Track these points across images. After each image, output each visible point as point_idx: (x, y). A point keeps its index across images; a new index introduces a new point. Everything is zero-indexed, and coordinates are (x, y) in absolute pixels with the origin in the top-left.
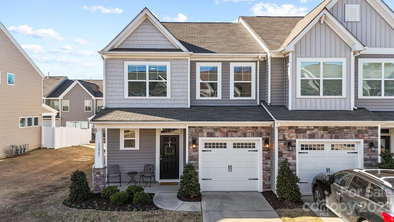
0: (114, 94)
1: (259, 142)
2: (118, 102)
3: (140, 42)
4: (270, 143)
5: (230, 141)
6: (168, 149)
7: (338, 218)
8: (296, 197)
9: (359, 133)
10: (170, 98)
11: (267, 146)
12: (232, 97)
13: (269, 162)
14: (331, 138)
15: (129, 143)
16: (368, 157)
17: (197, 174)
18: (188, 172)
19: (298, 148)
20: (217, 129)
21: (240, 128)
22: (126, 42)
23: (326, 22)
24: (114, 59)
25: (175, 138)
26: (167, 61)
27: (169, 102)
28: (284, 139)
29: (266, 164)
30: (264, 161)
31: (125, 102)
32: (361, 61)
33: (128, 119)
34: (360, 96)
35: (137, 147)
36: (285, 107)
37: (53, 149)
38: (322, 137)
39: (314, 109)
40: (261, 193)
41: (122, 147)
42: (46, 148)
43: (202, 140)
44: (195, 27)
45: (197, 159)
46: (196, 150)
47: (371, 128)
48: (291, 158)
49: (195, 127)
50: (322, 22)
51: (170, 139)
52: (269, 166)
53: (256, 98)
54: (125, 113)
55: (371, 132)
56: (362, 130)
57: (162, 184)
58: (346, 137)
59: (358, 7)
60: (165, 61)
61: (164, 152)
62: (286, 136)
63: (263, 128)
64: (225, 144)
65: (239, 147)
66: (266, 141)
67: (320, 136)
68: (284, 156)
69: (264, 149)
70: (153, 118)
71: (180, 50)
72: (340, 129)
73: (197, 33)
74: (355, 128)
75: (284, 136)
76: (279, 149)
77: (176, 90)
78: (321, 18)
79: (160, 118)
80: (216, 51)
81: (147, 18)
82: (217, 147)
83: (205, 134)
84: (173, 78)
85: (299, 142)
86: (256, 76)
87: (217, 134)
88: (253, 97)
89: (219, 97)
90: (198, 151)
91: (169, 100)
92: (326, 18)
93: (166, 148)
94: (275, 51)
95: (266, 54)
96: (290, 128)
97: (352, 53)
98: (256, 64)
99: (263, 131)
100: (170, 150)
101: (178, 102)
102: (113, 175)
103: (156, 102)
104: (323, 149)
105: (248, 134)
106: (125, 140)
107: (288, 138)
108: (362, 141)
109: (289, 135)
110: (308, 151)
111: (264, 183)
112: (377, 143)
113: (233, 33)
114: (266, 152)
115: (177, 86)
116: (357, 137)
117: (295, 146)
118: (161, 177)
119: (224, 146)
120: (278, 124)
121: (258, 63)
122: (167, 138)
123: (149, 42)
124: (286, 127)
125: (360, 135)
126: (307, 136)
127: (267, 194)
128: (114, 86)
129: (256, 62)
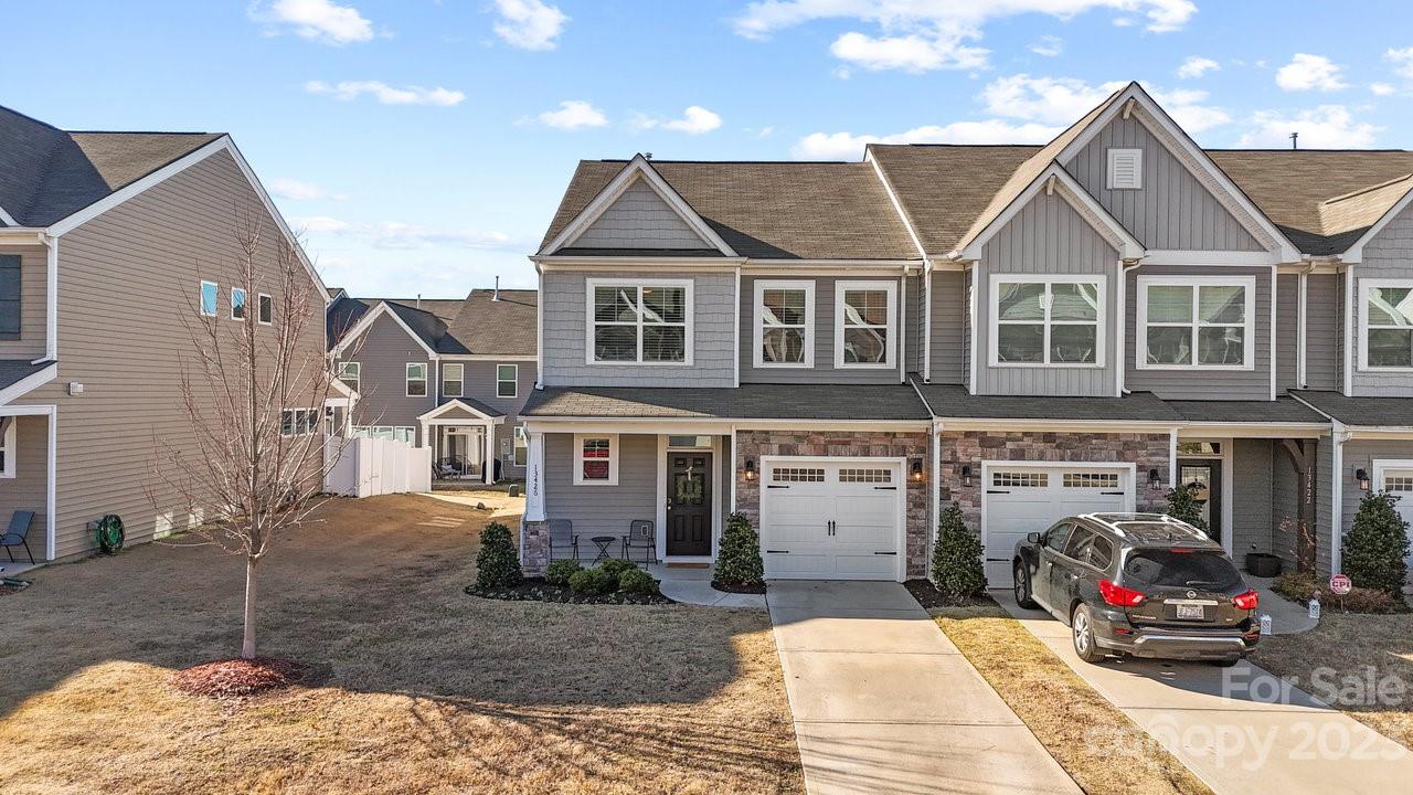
0: (562, 353)
1: (900, 469)
2: (573, 372)
3: (623, 234)
4: (924, 472)
5: (832, 464)
6: (685, 484)
7: (1055, 622)
8: (975, 583)
9: (1126, 448)
10: (692, 364)
11: (918, 476)
12: (839, 362)
13: (922, 513)
14: (1062, 459)
15: (596, 470)
16: (1146, 502)
17: (755, 537)
18: (736, 530)
19: (986, 481)
20: (802, 437)
21: (856, 435)
22: (592, 233)
23: (1060, 191)
24: (563, 272)
25: (702, 460)
26: (686, 278)
27: (690, 374)
28: (955, 461)
29: (913, 518)
30: (909, 510)
31: (588, 372)
32: (1144, 282)
33: (602, 412)
34: (1141, 363)
35: (614, 479)
36: (963, 388)
37: (354, 496)
38: (1041, 457)
39: (1028, 393)
40: (904, 583)
41: (579, 478)
42: (336, 494)
43: (768, 463)
44: (748, 176)
45: (756, 505)
46: (754, 484)
47: (1153, 437)
48: (969, 503)
49: (751, 431)
50: (1050, 192)
51: (690, 462)
52: (921, 523)
53: (898, 365)
54: (591, 399)
55: (1153, 445)
56: (1132, 442)
57: (671, 565)
58: (1096, 456)
59: (1138, 153)
60: (682, 278)
61: (677, 492)
62: (959, 454)
63: (908, 435)
64: (821, 472)
65: (851, 479)
66: (916, 466)
67: (1036, 454)
68: (954, 498)
69: (911, 485)
70: (656, 410)
71: (717, 253)
72: (1083, 438)
73: (755, 199)
74: (1117, 436)
75: (954, 453)
76: (942, 482)
77: (707, 347)
78: (1047, 181)
79: (672, 411)
80: (803, 253)
81: (640, 177)
82: (803, 479)
83: (775, 448)
84: (700, 318)
85: (989, 467)
86: (899, 312)
87: (802, 447)
88: (891, 363)
89: (809, 362)
90: (758, 486)
91: (692, 368)
92: (1057, 181)
93: (680, 483)
94: (939, 257)
95: (920, 263)
96: (968, 434)
97: (1120, 264)
98: (899, 285)
99: (909, 442)
100: (689, 488)
101: (713, 374)
102: (559, 544)
103: (658, 373)
104: (1044, 484)
105: (873, 450)
106: (585, 462)
107: (963, 459)
108: (1133, 466)
109: (965, 450)
110: (1010, 488)
111: (909, 561)
112: (1167, 471)
113: (846, 197)
114: (914, 492)
115: (709, 337)
116: (1121, 457)
117: (979, 477)
118: (669, 553)
119: (817, 475)
120: (941, 424)
121: (904, 282)
122: (684, 460)
123: (645, 234)
124: (960, 433)
125: (1129, 454)
126: (1008, 455)
127: (916, 586)
128: (563, 335)
129: (899, 279)
